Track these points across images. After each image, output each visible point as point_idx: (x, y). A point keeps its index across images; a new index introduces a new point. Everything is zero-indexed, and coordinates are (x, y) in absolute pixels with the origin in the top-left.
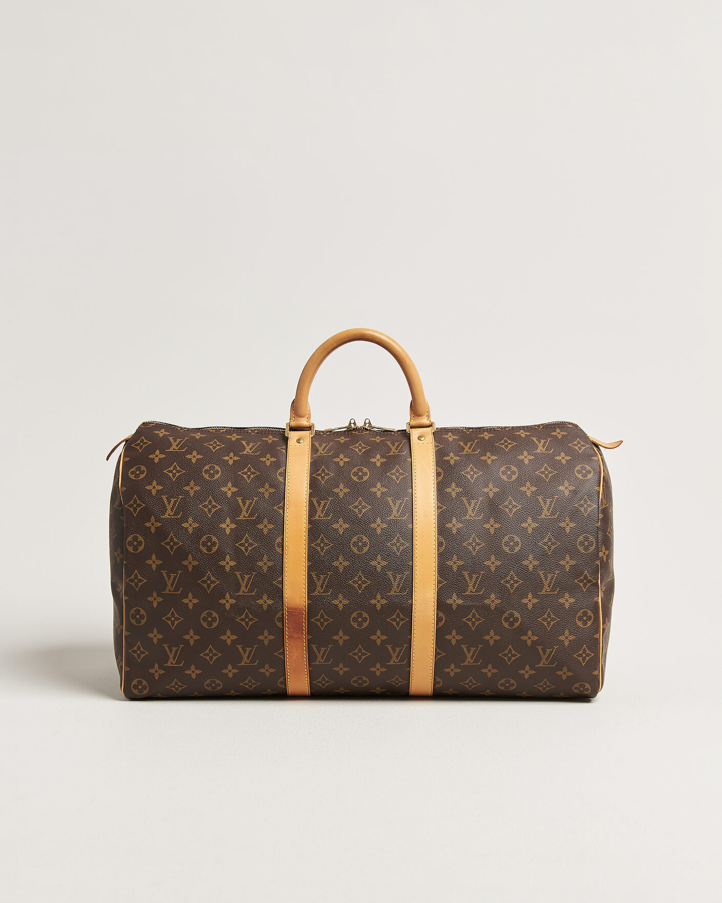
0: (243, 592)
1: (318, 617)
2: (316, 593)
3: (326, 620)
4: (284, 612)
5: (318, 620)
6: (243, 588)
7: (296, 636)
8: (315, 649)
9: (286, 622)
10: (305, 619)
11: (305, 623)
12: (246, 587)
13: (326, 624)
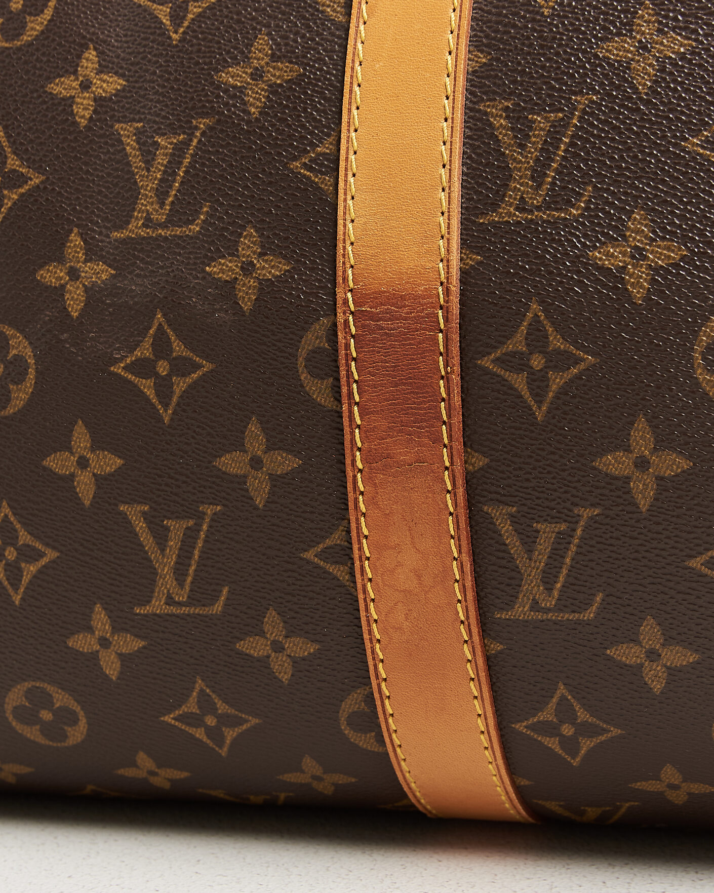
0: (148, 222)
1: (517, 343)
2: (507, 212)
3: (559, 361)
4: (340, 318)
5: (516, 362)
6: (147, 204)
7: (404, 454)
8: (506, 528)
9: (349, 374)
10: (447, 354)
11: (447, 378)
12: (161, 194)
13: (557, 381)
